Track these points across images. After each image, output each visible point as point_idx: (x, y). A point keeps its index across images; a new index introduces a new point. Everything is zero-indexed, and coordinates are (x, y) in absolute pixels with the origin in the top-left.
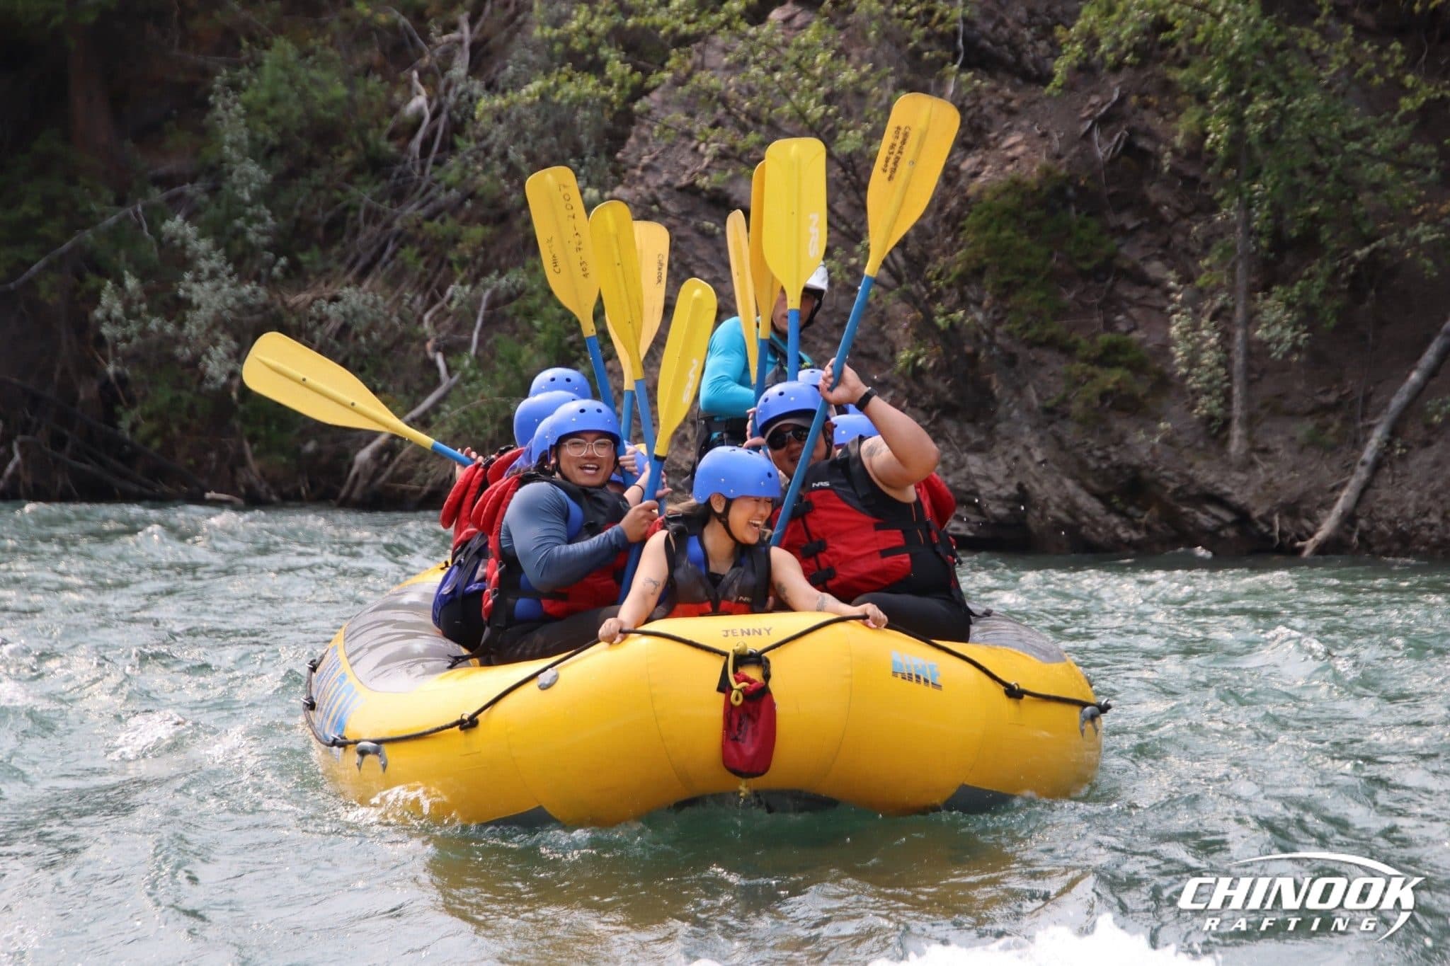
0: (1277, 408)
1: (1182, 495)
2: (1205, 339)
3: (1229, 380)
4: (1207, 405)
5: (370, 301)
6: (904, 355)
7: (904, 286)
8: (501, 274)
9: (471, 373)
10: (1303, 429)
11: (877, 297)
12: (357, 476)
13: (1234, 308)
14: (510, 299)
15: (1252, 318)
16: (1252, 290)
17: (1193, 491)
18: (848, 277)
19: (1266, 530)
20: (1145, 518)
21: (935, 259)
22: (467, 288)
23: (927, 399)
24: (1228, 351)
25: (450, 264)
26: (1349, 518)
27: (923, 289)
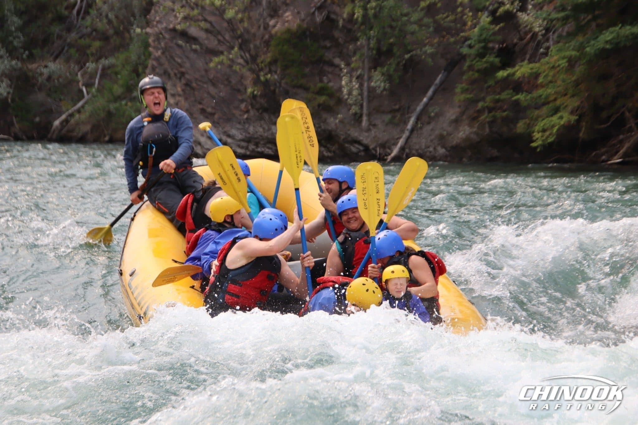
0: (378, 110)
1: (346, 140)
2: (354, 86)
3: (362, 100)
4: (354, 109)
5: (59, 67)
6: (249, 90)
7: (250, 65)
8: (106, 58)
9: (95, 94)
10: (387, 117)
11: (240, 69)
12: (54, 131)
13: (364, 75)
14: (109, 67)
15: (370, 79)
16: (370, 69)
17: (350, 139)
18: (229, 62)
19: (374, 152)
20: (333, 148)
21: (261, 56)
22: (94, 64)
23: (258, 106)
24: (362, 90)
25: (88, 55)
26: (402, 149)
27: (256, 66)
